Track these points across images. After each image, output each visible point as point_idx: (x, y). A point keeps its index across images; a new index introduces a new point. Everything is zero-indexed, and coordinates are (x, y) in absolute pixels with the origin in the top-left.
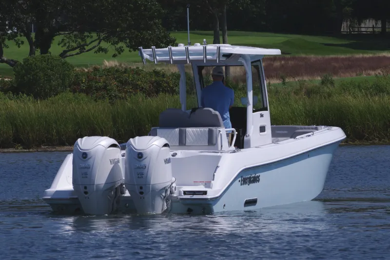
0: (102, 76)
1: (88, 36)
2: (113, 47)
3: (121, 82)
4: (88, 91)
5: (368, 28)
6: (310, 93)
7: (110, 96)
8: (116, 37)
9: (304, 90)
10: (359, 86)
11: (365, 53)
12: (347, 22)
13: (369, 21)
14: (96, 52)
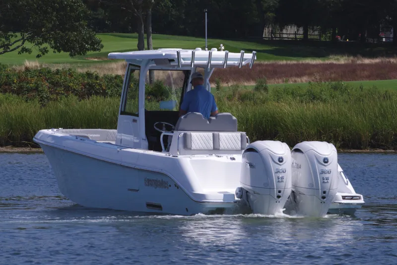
0: (33, 77)
1: (12, 36)
2: (37, 47)
3: (52, 83)
4: (19, 92)
5: (290, 34)
6: (243, 98)
7: (42, 97)
8: (41, 38)
9: (237, 96)
10: (293, 93)
11: (288, 60)
12: (268, 28)
13: (291, 27)
14: (19, 53)
